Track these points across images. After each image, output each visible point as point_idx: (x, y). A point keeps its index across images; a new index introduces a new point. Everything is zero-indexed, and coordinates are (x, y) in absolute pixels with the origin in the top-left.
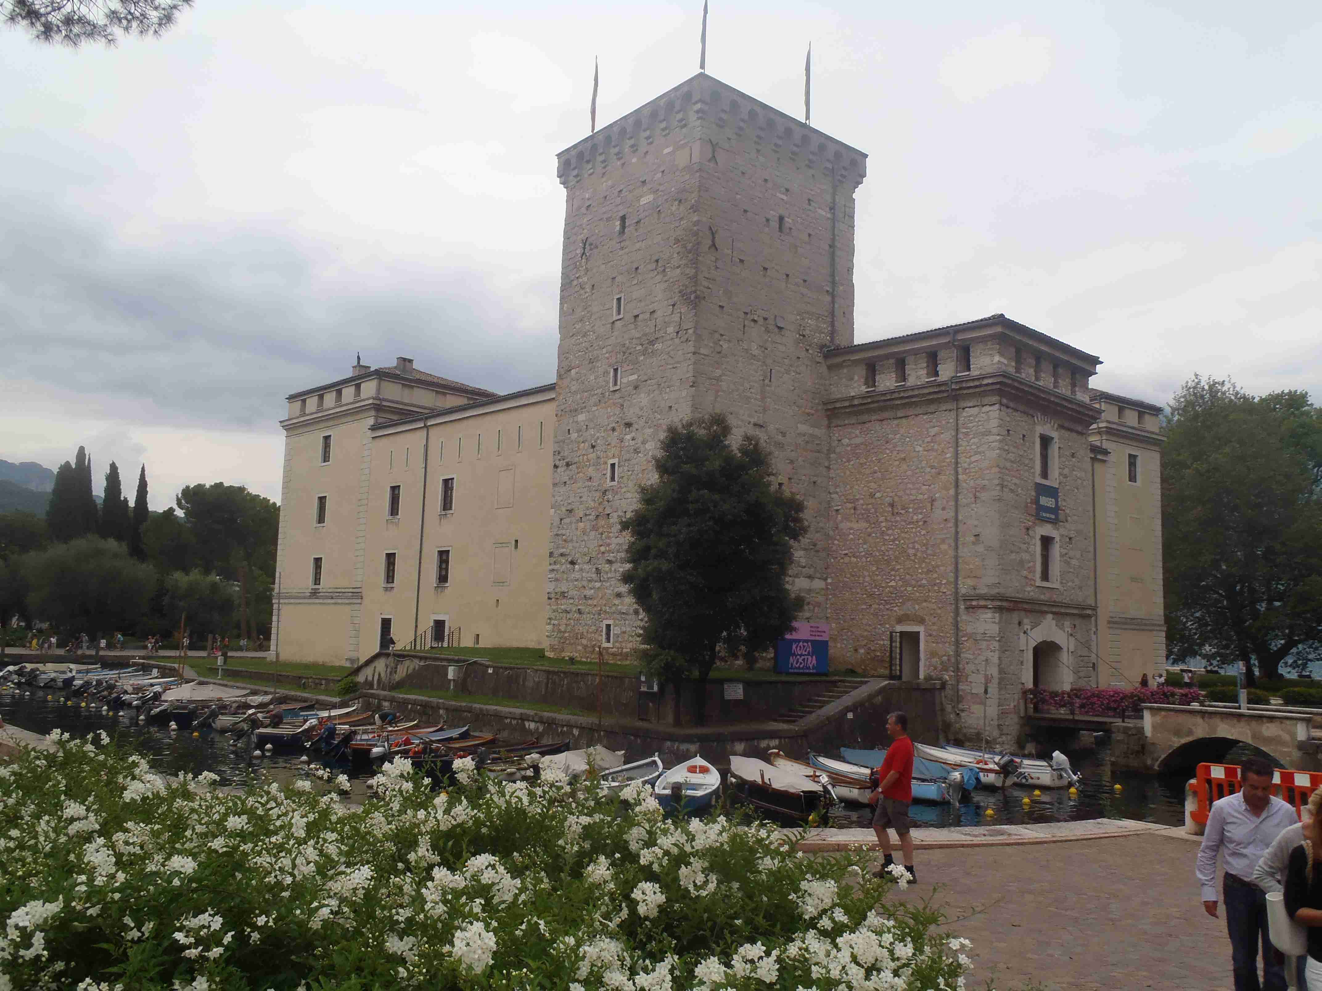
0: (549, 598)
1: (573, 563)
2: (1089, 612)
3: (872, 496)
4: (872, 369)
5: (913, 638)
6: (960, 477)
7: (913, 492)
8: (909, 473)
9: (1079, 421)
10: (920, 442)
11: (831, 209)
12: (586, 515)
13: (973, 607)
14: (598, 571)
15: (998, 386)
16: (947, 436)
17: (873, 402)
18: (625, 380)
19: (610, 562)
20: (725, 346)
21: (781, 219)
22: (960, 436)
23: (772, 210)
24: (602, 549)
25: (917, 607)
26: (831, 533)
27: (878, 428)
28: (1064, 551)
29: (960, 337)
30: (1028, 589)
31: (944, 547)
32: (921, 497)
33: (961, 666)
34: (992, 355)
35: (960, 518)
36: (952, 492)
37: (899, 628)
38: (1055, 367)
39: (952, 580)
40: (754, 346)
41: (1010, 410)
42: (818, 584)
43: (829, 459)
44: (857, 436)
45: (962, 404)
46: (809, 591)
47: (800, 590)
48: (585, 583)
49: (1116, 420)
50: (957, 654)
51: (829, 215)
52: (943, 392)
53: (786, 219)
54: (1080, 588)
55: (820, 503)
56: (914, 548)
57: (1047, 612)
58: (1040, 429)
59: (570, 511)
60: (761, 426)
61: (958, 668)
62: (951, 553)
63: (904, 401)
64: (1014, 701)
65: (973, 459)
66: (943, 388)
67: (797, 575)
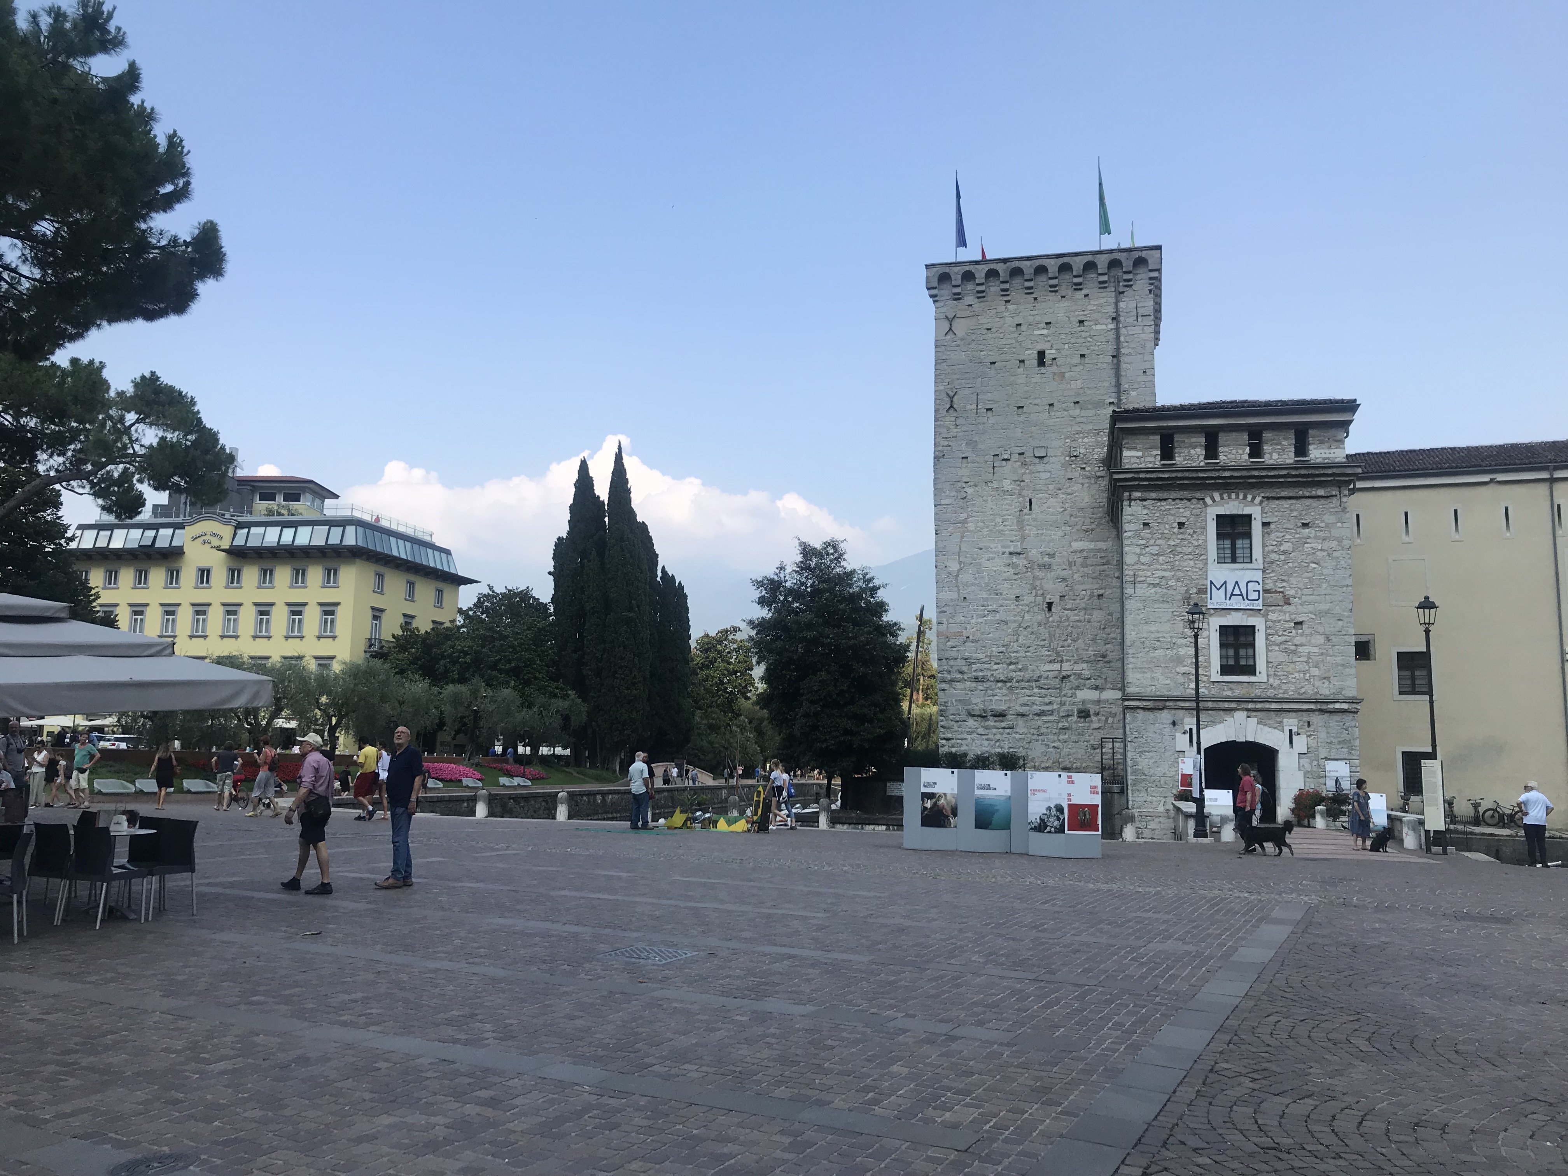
2: (1342, 707)
11: (1113, 319)
21: (1041, 355)
23: (1028, 349)
28: (1281, 639)
38: (1258, 436)
40: (1007, 483)
41: (1147, 503)
53: (1047, 352)
57: (1236, 710)
60: (1019, 554)
67: (1078, 688)
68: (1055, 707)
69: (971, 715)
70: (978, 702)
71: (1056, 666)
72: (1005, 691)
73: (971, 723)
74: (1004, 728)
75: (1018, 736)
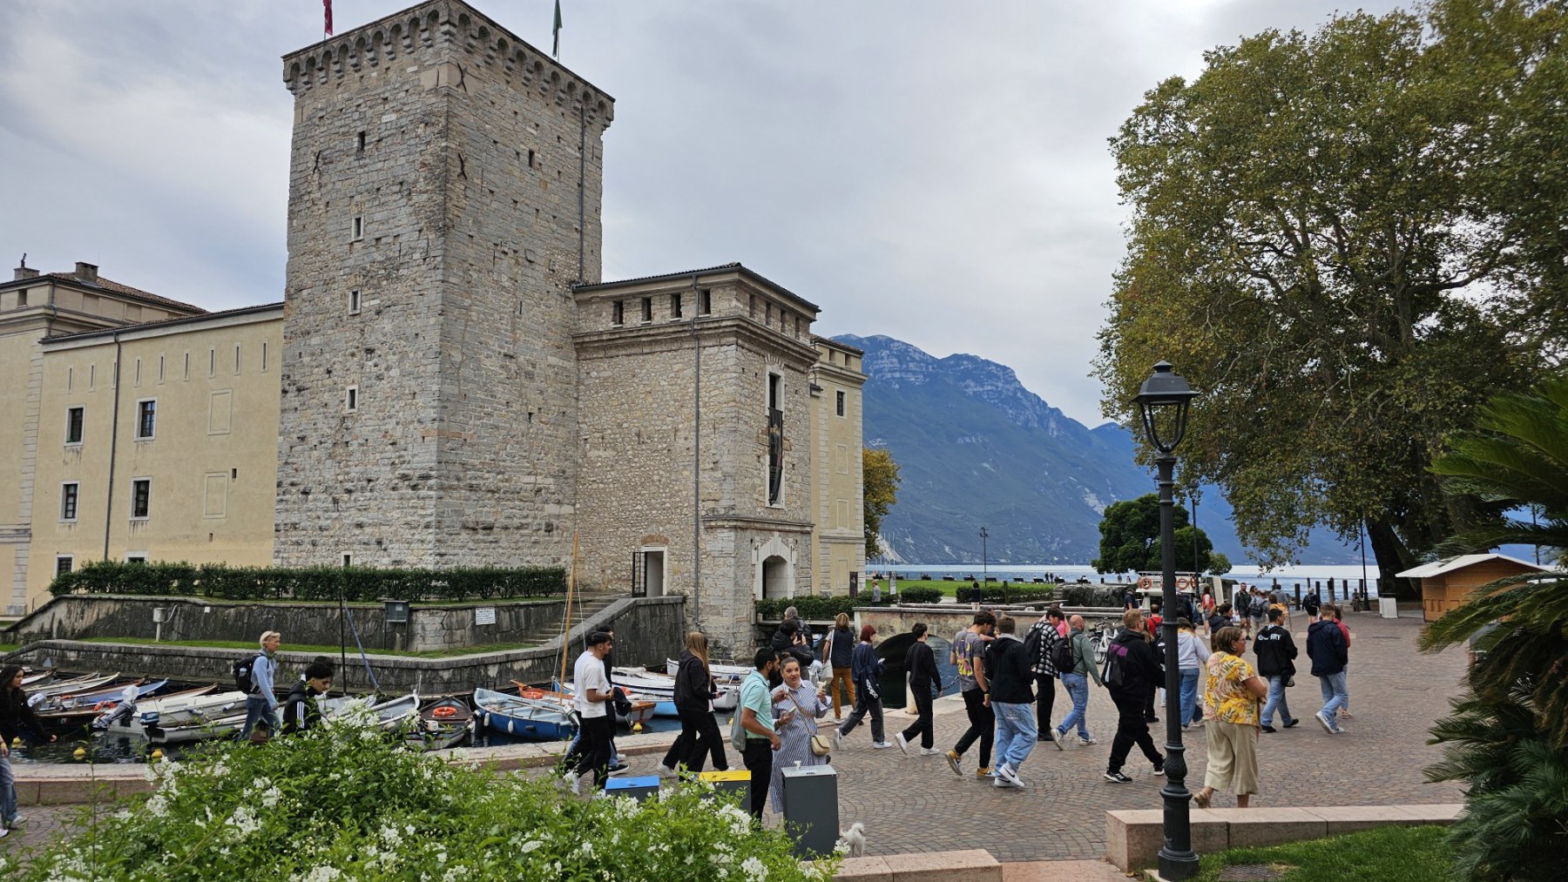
0: (277, 530)
1: (305, 493)
2: (808, 529)
3: (620, 426)
4: (619, 307)
5: (657, 558)
6: (701, 410)
7: (658, 422)
8: (655, 405)
9: (802, 362)
10: (665, 377)
11: (579, 149)
12: (321, 443)
13: (712, 528)
14: (335, 501)
15: (735, 329)
16: (690, 372)
17: (621, 338)
18: (366, 304)
19: (349, 492)
20: (475, 275)
21: (531, 153)
22: (701, 372)
23: (522, 143)
24: (341, 478)
25: (661, 529)
26: (580, 461)
27: (626, 362)
28: (789, 476)
29: (702, 281)
30: (759, 510)
31: (686, 473)
32: (665, 427)
33: (700, 581)
34: (730, 300)
35: (700, 447)
36: (694, 423)
37: (644, 549)
38: (783, 313)
39: (693, 503)
40: (504, 278)
41: (744, 351)
42: (567, 510)
43: (577, 390)
44: (605, 370)
45: (704, 343)
46: (558, 516)
47: (549, 516)
48: (319, 513)
49: (827, 361)
50: (697, 571)
51: (578, 155)
52: (685, 331)
53: (536, 154)
54: (802, 508)
55: (569, 432)
56: (658, 474)
57: (774, 530)
58: (769, 369)
59: (302, 439)
60: (512, 357)
61: (698, 583)
62: (693, 478)
63: (650, 339)
64: (747, 610)
65: (713, 393)
66: (686, 328)
67: (546, 502)
68: (530, 520)
69: (465, 527)
70: (471, 514)
71: (532, 479)
72: (493, 502)
73: (464, 535)
74: (491, 542)
75: (501, 551)
